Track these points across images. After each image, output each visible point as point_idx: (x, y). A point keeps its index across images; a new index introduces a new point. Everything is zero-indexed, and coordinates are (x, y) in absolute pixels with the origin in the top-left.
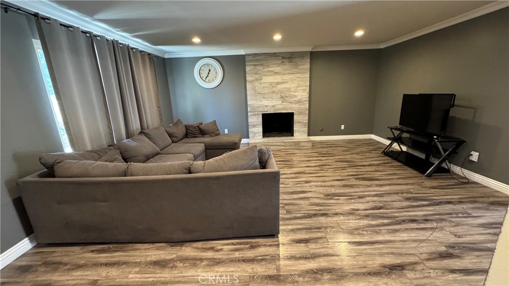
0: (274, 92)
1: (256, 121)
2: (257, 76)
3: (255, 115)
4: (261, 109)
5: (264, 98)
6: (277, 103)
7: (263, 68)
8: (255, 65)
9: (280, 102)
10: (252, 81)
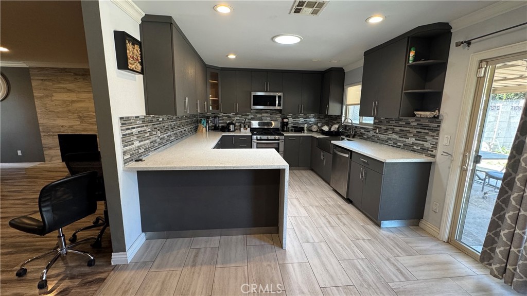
0: (69, 111)
1: (51, 142)
2: (47, 92)
3: (49, 136)
4: (56, 129)
5: (58, 117)
6: (75, 124)
7: (53, 84)
8: (42, 80)
9: (79, 123)
10: (41, 98)
